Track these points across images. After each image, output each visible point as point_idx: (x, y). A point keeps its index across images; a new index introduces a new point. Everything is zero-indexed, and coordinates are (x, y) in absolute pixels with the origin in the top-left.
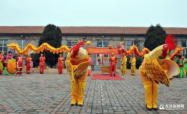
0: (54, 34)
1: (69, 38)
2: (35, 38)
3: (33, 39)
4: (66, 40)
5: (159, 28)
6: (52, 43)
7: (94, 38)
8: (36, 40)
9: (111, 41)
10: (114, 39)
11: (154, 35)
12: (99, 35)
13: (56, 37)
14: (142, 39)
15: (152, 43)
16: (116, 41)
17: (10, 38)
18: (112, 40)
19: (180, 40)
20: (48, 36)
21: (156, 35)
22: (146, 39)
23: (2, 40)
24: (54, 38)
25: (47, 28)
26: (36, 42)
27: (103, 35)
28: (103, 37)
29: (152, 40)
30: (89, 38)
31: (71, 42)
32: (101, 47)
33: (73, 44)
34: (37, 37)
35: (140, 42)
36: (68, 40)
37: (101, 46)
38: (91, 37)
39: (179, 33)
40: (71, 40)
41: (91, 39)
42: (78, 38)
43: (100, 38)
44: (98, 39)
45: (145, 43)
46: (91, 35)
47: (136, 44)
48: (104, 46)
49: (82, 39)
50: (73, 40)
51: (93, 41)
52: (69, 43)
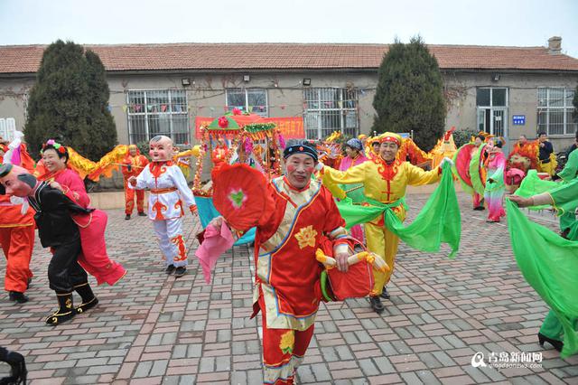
0: (78, 76)
1: (134, 87)
2: (17, 89)
3: (11, 94)
4: (125, 92)
5: (418, 49)
6: (73, 107)
7: (217, 84)
8: (18, 96)
9: (271, 91)
10: (282, 83)
11: (404, 72)
12: (233, 74)
13: (86, 86)
14: (366, 84)
15: (398, 99)
16: (289, 91)
18: (276, 88)
19: (473, 83)
20: (55, 83)
21: (412, 74)
22: (379, 85)
24: (81, 92)
25: (52, 56)
26: (21, 103)
27: (247, 74)
28: (247, 78)
29: (397, 89)
30: (203, 83)
31: (143, 99)
33: (150, 107)
34: (22, 86)
35: (359, 92)
36: (131, 93)
37: (241, 108)
38: (210, 80)
39: (471, 63)
40: (143, 93)
41: (210, 87)
42: (166, 85)
43: (238, 84)
44: (231, 85)
45: (376, 98)
46: (209, 74)
47: (350, 101)
48: (251, 108)
49: (180, 87)
50: (148, 92)
51: (216, 93)
52: (138, 103)
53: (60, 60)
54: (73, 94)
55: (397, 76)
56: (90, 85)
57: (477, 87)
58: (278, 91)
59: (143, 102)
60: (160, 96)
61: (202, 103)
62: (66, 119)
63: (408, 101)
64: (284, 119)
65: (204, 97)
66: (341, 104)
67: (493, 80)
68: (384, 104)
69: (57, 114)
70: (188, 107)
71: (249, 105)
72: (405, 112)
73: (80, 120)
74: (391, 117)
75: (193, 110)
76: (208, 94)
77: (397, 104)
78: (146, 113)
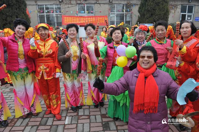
1: (40, 3)
4: (36, 5)
7: (73, 2)
9: (96, 5)
10: (100, 1)
14: (135, 2)
15: (149, 9)
16: (103, 5)
18: (98, 3)
19: (180, 3)
22: (141, 2)
29: (149, 4)
30: (68, 1)
31: (43, 8)
33: (46, 11)
35: (132, 6)
36: (39, 5)
37: (83, 12)
38: (70, 0)
40: (43, 5)
41: (70, 3)
42: (52, 2)
43: (82, 1)
44: (79, 2)
45: (140, 8)
47: (128, 9)
49: (58, 3)
50: (46, 5)
51: (73, 5)
52: (41, 9)
57: (182, 5)
58: (99, 5)
59: (44, 9)
60: (51, 6)
61: (67, 9)
62: (7, 16)
63: (154, 10)
64: (100, 17)
65: (68, 7)
66: (124, 11)
67: (189, 2)
68: (143, 11)
69: (3, 14)
70: (62, 11)
71: (87, 11)
72: (152, 15)
73: (13, 17)
74: (146, 16)
75: (64, 12)
76: (70, 6)
77: (149, 11)
78: (45, 14)
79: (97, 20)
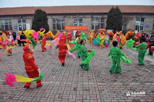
0: (41, 17)
1: (53, 17)
2: (30, 17)
3: (29, 18)
7: (71, 17)
8: (30, 19)
10: (86, 16)
12: (75, 14)
13: (43, 19)
14: (106, 17)
15: (111, 22)
16: (87, 18)
17: (12, 18)
18: (84, 17)
20: (37, 18)
23: (7, 20)
25: (37, 13)
26: (31, 20)
27: (78, 14)
28: (78, 15)
29: (111, 19)
30: (68, 16)
32: (76, 23)
33: (57, 21)
34: (31, 17)
36: (53, 18)
38: (70, 16)
39: (135, 11)
40: (55, 18)
42: (60, 17)
43: (76, 16)
44: (74, 17)
46: (70, 14)
47: (102, 21)
48: (79, 22)
49: (63, 17)
50: (57, 18)
51: (71, 18)
52: (54, 20)
53: (38, 14)
54: (41, 21)
55: (111, 16)
56: (44, 18)
57: (136, 17)
58: (85, 18)
60: (59, 19)
61: (68, 21)
62: (39, 25)
66: (100, 21)
67: (141, 16)
68: (108, 23)
69: (38, 24)
72: (112, 25)
73: (42, 26)
74: (109, 26)
75: (66, 22)
76: (69, 19)
78: (56, 23)
79: (82, 28)
